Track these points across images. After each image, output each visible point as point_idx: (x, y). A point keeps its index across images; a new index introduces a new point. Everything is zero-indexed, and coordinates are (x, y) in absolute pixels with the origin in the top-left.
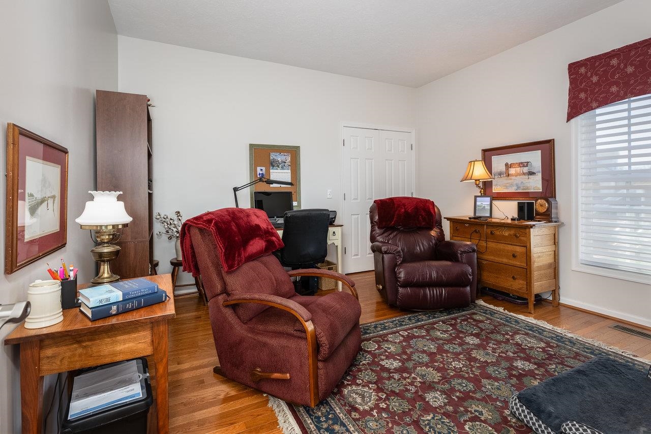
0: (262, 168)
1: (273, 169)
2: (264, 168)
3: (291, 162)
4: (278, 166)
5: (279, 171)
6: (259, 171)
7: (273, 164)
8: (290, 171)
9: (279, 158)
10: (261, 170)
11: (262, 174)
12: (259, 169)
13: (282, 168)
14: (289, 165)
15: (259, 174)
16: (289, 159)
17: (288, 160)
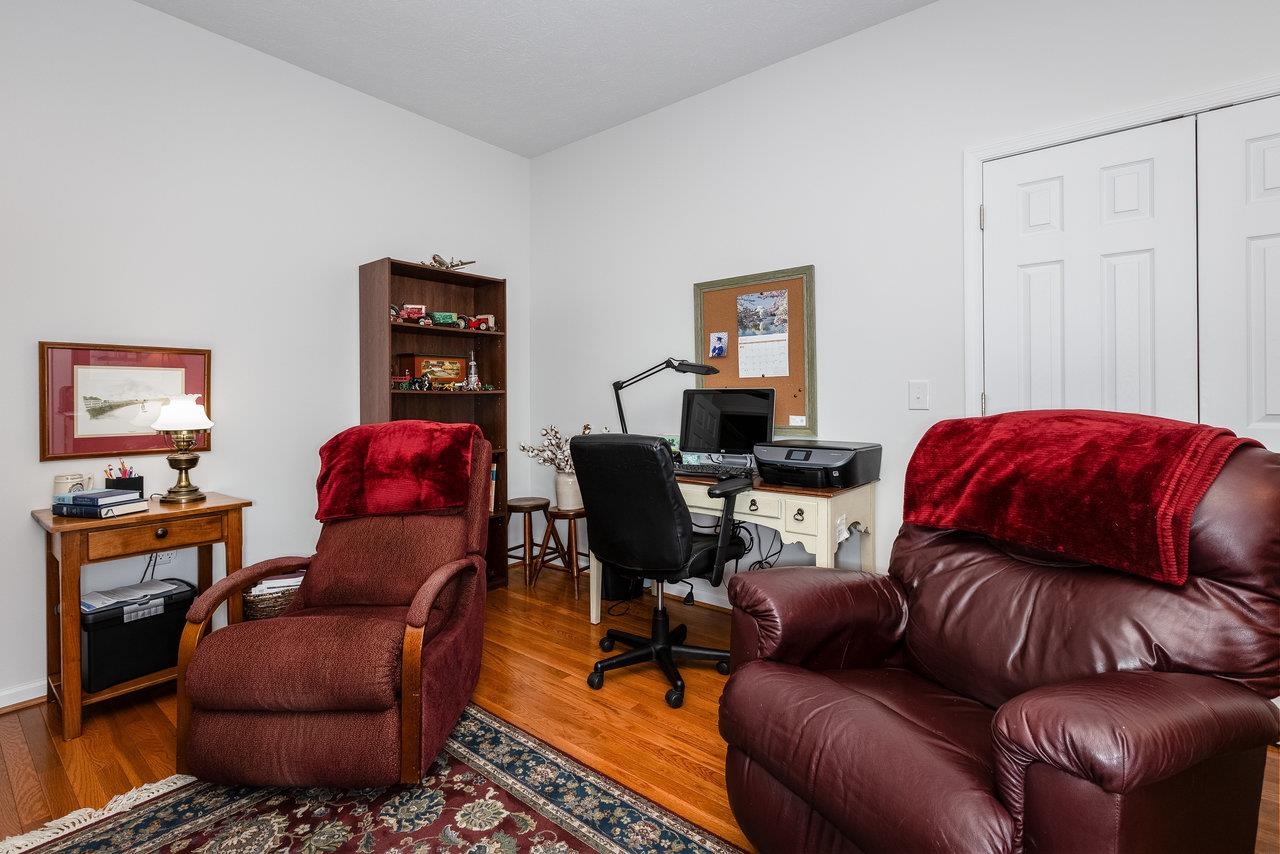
0: (720, 335)
1: (744, 335)
2: (724, 335)
3: (791, 311)
4: (756, 327)
5: (759, 337)
6: (714, 343)
7: (744, 323)
8: (785, 336)
9: (759, 305)
10: (720, 339)
11: (721, 349)
12: (714, 337)
13: (767, 330)
14: (785, 321)
15: (714, 351)
16: (783, 304)
17: (781, 308)
